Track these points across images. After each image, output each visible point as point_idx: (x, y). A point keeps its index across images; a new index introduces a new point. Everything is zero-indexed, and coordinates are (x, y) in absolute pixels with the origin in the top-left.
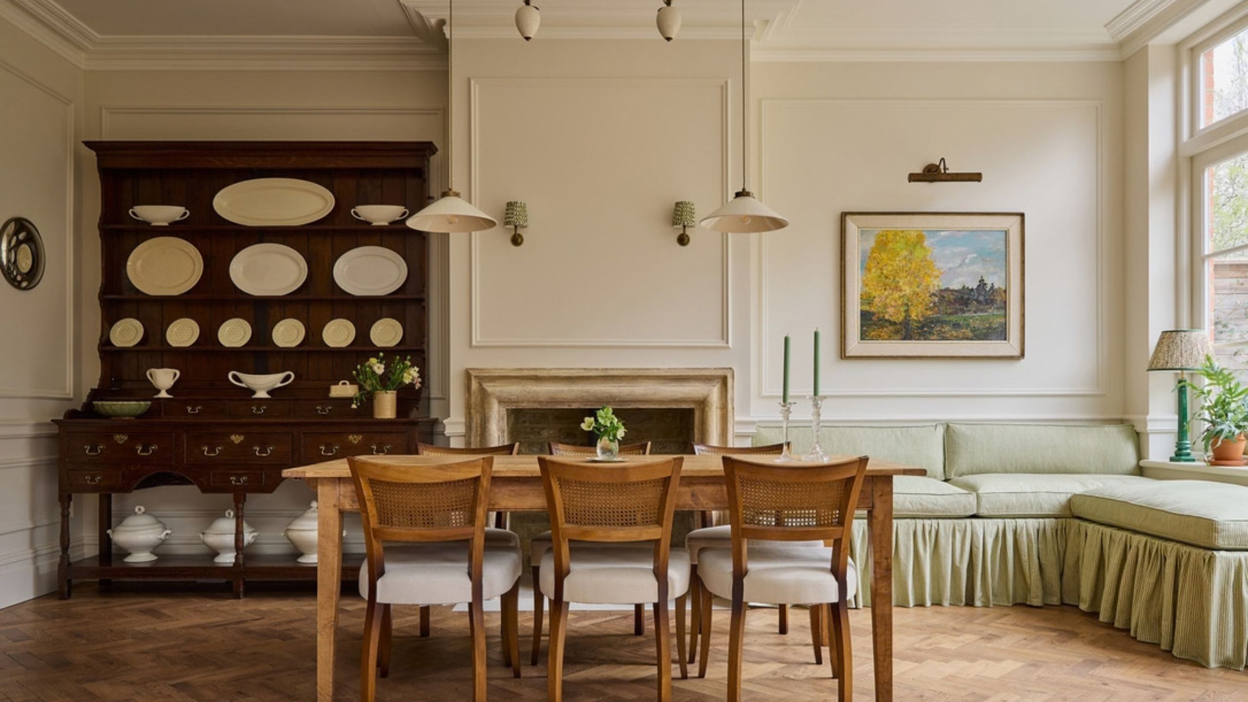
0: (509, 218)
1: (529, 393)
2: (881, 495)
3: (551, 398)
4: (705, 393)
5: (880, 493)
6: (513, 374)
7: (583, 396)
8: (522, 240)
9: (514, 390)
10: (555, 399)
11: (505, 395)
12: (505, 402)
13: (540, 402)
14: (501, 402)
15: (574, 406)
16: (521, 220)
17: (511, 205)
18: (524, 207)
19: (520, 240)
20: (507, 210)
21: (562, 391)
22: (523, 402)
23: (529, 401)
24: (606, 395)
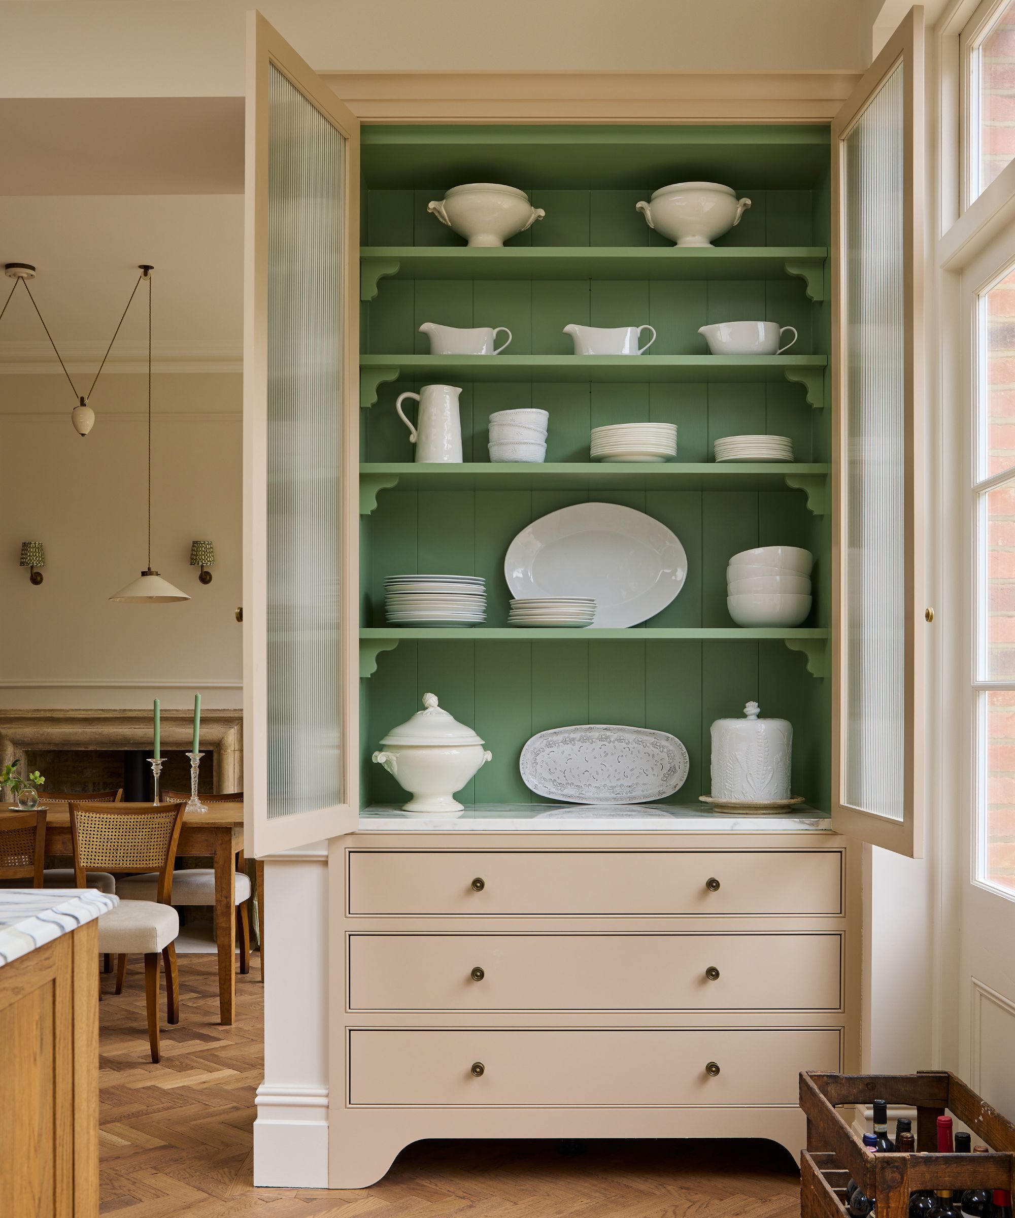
0: (24, 558)
1: (42, 735)
2: (221, 844)
3: (64, 741)
4: (220, 736)
5: (220, 842)
6: (29, 715)
7: (96, 738)
8: (42, 579)
9: (28, 732)
10: (69, 741)
11: (18, 737)
12: (20, 744)
13: (55, 744)
14: (16, 743)
15: (91, 748)
16: (34, 561)
17: (25, 545)
18: (41, 548)
19: (39, 579)
20: (22, 550)
21: (76, 733)
22: (37, 743)
23: (43, 743)
24: (119, 737)
